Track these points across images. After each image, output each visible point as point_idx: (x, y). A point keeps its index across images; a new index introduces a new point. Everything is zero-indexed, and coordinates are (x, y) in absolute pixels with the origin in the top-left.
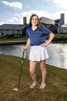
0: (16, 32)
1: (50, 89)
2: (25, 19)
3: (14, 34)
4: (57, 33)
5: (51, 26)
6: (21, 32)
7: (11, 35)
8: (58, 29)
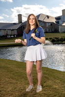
0: (9, 33)
1: (49, 91)
2: (20, 16)
3: (7, 35)
4: (58, 32)
5: (51, 25)
6: (15, 32)
7: (3, 36)
8: (60, 27)
